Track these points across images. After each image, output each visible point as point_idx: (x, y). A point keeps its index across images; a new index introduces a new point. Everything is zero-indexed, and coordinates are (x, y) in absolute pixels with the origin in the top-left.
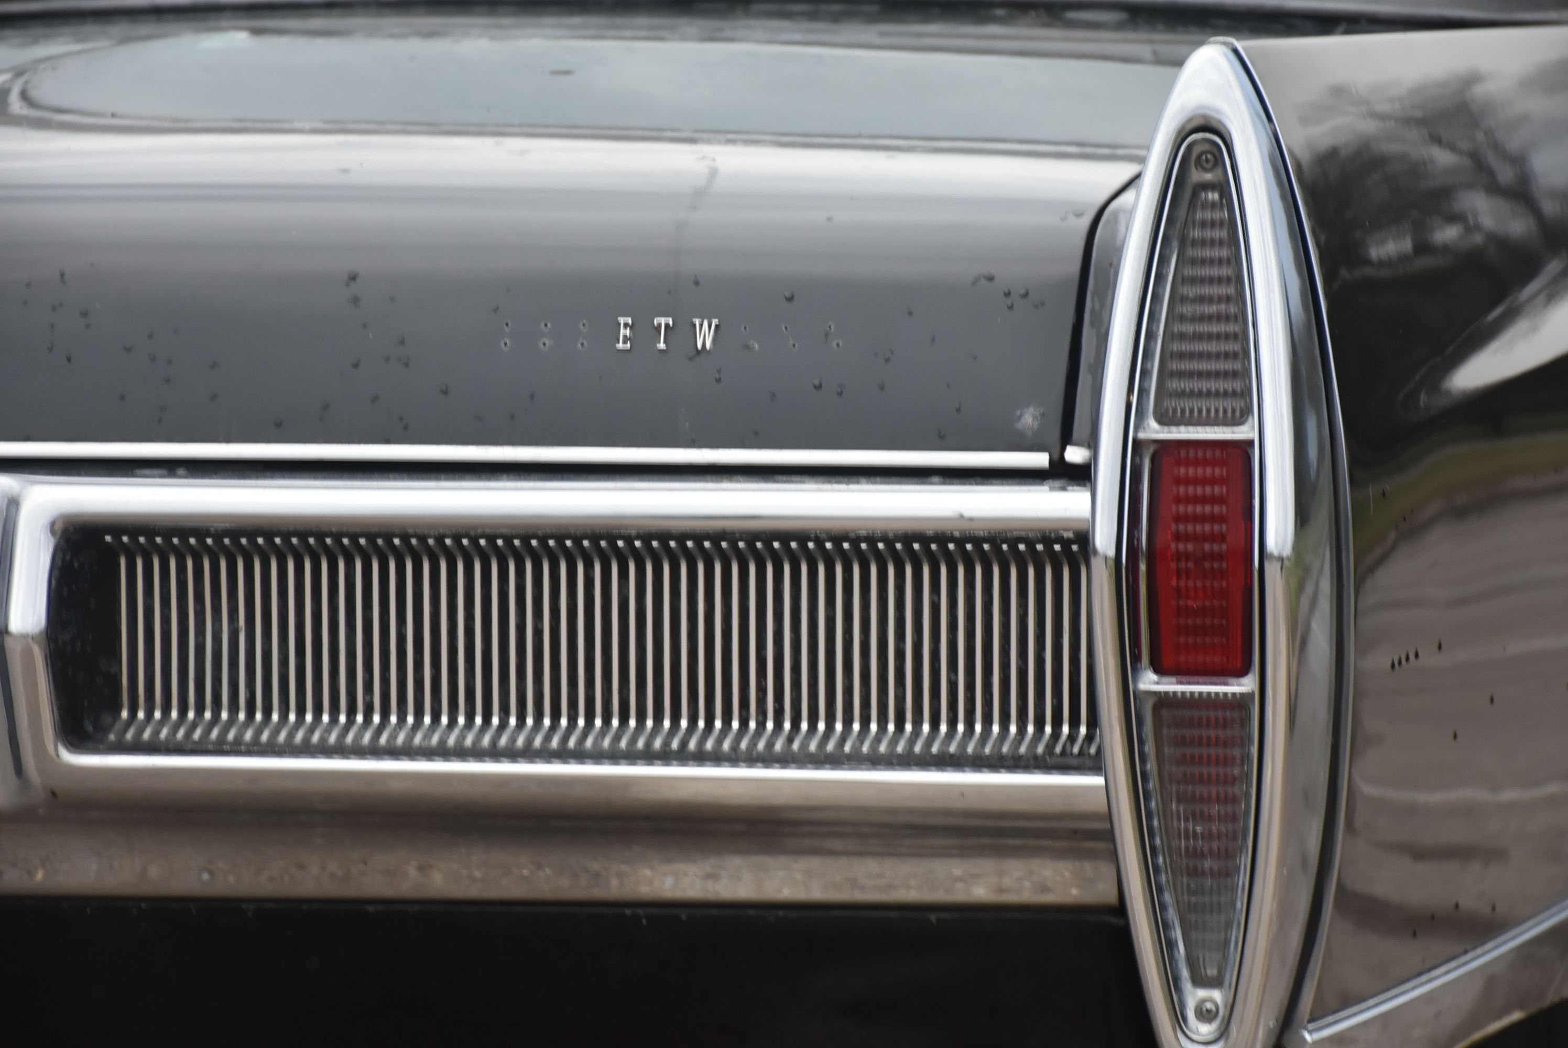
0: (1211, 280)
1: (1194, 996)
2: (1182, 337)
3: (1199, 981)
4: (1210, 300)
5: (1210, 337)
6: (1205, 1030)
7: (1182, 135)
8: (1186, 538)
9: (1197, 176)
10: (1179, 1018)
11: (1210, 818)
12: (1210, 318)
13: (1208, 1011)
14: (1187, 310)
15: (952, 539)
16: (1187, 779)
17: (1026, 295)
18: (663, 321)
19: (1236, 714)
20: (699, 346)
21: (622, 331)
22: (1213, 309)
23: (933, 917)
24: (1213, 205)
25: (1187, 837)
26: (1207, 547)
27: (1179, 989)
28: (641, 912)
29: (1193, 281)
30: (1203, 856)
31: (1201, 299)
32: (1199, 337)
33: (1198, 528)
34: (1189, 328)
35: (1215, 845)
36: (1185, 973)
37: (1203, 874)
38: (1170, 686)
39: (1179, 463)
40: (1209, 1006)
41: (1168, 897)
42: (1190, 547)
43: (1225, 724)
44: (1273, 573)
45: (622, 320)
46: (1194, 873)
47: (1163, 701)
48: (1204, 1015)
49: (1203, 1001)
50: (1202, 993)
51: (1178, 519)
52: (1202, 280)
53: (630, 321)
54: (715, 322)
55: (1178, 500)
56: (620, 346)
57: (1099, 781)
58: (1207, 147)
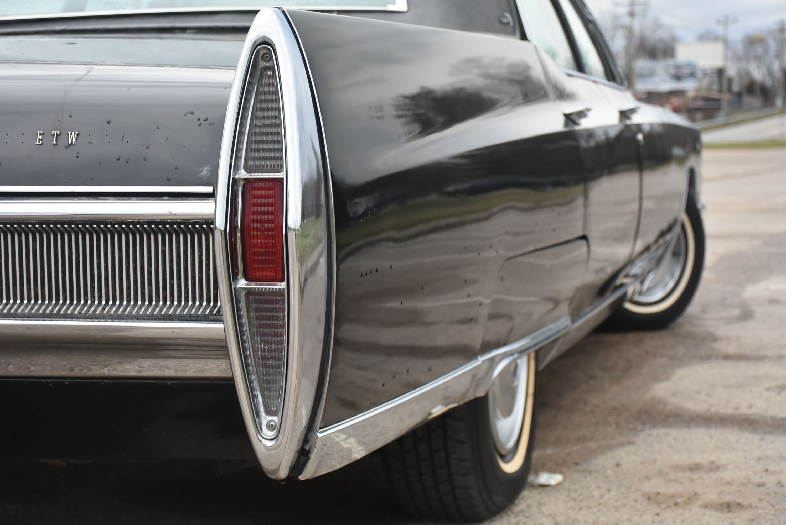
0: (268, 109)
1: (265, 419)
2: (256, 134)
3: (268, 412)
4: (268, 118)
5: (268, 134)
6: (271, 434)
7: (255, 46)
8: (257, 221)
9: (263, 64)
10: (259, 429)
11: (271, 343)
12: (268, 126)
13: (272, 425)
14: (258, 122)
15: (168, 223)
16: (261, 326)
17: (206, 120)
18: (56, 132)
19: (279, 298)
20: (70, 142)
21: (38, 137)
22: (269, 122)
23: (169, 382)
24: (270, 77)
25: (261, 351)
26: (266, 225)
27: (258, 416)
28: (49, 380)
29: (261, 109)
30: (269, 359)
31: (264, 118)
32: (263, 134)
33: (263, 217)
34: (259, 130)
35: (273, 354)
36: (262, 409)
37: (269, 367)
38: (253, 286)
39: (255, 189)
40: (272, 423)
41: (253, 377)
42: (259, 225)
43: (276, 302)
44: (291, 236)
45: (39, 132)
46: (265, 366)
47: (249, 292)
48: (270, 427)
49: (270, 421)
50: (270, 418)
51: (254, 213)
52: (264, 109)
53: (42, 132)
54: (77, 132)
55: (254, 205)
56: (37, 143)
57: (221, 326)
58: (265, 51)
